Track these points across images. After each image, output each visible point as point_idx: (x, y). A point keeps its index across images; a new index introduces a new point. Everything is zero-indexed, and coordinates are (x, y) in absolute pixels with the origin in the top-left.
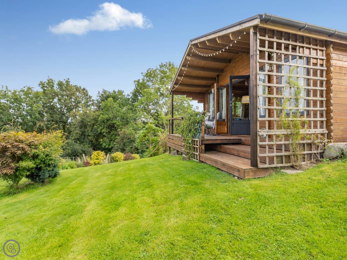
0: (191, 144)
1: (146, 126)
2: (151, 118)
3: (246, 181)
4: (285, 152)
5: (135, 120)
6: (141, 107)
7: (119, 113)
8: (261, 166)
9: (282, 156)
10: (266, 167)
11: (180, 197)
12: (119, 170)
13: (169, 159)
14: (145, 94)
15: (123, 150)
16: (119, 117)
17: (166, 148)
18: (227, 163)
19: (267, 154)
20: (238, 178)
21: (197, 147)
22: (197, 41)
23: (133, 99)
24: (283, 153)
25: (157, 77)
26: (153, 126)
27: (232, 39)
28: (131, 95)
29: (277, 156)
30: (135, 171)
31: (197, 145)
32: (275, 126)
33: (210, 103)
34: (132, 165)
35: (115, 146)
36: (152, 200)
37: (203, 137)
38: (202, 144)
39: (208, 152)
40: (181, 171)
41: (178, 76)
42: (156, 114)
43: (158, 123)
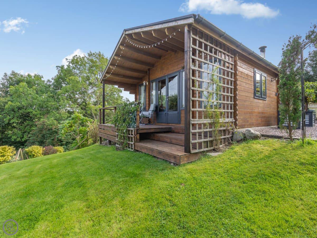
0: (126, 134)
1: (72, 115)
2: (77, 107)
3: (182, 167)
4: (209, 138)
5: (58, 109)
6: (66, 95)
7: (36, 101)
8: (193, 151)
9: (207, 142)
10: (197, 152)
11: (119, 193)
12: (36, 168)
13: (101, 150)
14: (70, 82)
15: (41, 143)
16: (36, 105)
17: (96, 138)
18: (164, 150)
19: (197, 141)
20: (174, 164)
21: (132, 136)
22: (132, 32)
23: (55, 86)
24: (208, 139)
25: (85, 65)
26: (81, 116)
27: (167, 34)
28: (53, 81)
29: (204, 142)
30: (59, 169)
31: (132, 135)
32: (203, 116)
33: (141, 95)
34: (55, 161)
35: (31, 138)
36: (84, 204)
37: (138, 126)
38: (137, 133)
39: (143, 141)
40: (117, 162)
41: (111, 65)
42: (84, 104)
43: (86, 113)
